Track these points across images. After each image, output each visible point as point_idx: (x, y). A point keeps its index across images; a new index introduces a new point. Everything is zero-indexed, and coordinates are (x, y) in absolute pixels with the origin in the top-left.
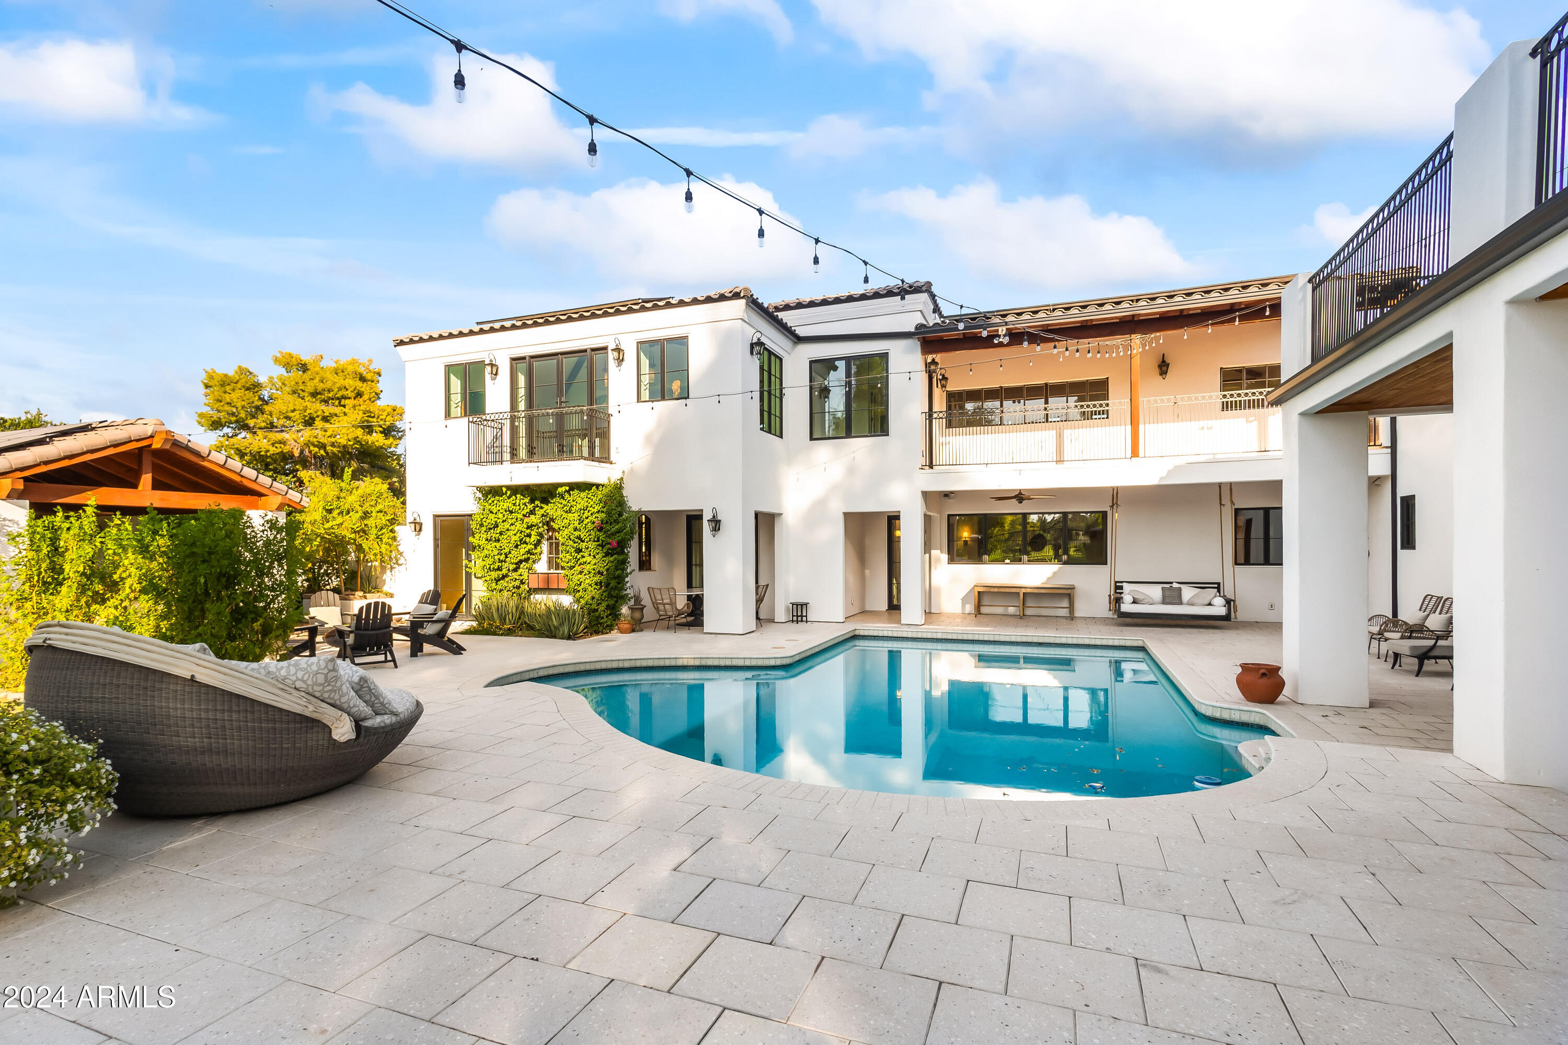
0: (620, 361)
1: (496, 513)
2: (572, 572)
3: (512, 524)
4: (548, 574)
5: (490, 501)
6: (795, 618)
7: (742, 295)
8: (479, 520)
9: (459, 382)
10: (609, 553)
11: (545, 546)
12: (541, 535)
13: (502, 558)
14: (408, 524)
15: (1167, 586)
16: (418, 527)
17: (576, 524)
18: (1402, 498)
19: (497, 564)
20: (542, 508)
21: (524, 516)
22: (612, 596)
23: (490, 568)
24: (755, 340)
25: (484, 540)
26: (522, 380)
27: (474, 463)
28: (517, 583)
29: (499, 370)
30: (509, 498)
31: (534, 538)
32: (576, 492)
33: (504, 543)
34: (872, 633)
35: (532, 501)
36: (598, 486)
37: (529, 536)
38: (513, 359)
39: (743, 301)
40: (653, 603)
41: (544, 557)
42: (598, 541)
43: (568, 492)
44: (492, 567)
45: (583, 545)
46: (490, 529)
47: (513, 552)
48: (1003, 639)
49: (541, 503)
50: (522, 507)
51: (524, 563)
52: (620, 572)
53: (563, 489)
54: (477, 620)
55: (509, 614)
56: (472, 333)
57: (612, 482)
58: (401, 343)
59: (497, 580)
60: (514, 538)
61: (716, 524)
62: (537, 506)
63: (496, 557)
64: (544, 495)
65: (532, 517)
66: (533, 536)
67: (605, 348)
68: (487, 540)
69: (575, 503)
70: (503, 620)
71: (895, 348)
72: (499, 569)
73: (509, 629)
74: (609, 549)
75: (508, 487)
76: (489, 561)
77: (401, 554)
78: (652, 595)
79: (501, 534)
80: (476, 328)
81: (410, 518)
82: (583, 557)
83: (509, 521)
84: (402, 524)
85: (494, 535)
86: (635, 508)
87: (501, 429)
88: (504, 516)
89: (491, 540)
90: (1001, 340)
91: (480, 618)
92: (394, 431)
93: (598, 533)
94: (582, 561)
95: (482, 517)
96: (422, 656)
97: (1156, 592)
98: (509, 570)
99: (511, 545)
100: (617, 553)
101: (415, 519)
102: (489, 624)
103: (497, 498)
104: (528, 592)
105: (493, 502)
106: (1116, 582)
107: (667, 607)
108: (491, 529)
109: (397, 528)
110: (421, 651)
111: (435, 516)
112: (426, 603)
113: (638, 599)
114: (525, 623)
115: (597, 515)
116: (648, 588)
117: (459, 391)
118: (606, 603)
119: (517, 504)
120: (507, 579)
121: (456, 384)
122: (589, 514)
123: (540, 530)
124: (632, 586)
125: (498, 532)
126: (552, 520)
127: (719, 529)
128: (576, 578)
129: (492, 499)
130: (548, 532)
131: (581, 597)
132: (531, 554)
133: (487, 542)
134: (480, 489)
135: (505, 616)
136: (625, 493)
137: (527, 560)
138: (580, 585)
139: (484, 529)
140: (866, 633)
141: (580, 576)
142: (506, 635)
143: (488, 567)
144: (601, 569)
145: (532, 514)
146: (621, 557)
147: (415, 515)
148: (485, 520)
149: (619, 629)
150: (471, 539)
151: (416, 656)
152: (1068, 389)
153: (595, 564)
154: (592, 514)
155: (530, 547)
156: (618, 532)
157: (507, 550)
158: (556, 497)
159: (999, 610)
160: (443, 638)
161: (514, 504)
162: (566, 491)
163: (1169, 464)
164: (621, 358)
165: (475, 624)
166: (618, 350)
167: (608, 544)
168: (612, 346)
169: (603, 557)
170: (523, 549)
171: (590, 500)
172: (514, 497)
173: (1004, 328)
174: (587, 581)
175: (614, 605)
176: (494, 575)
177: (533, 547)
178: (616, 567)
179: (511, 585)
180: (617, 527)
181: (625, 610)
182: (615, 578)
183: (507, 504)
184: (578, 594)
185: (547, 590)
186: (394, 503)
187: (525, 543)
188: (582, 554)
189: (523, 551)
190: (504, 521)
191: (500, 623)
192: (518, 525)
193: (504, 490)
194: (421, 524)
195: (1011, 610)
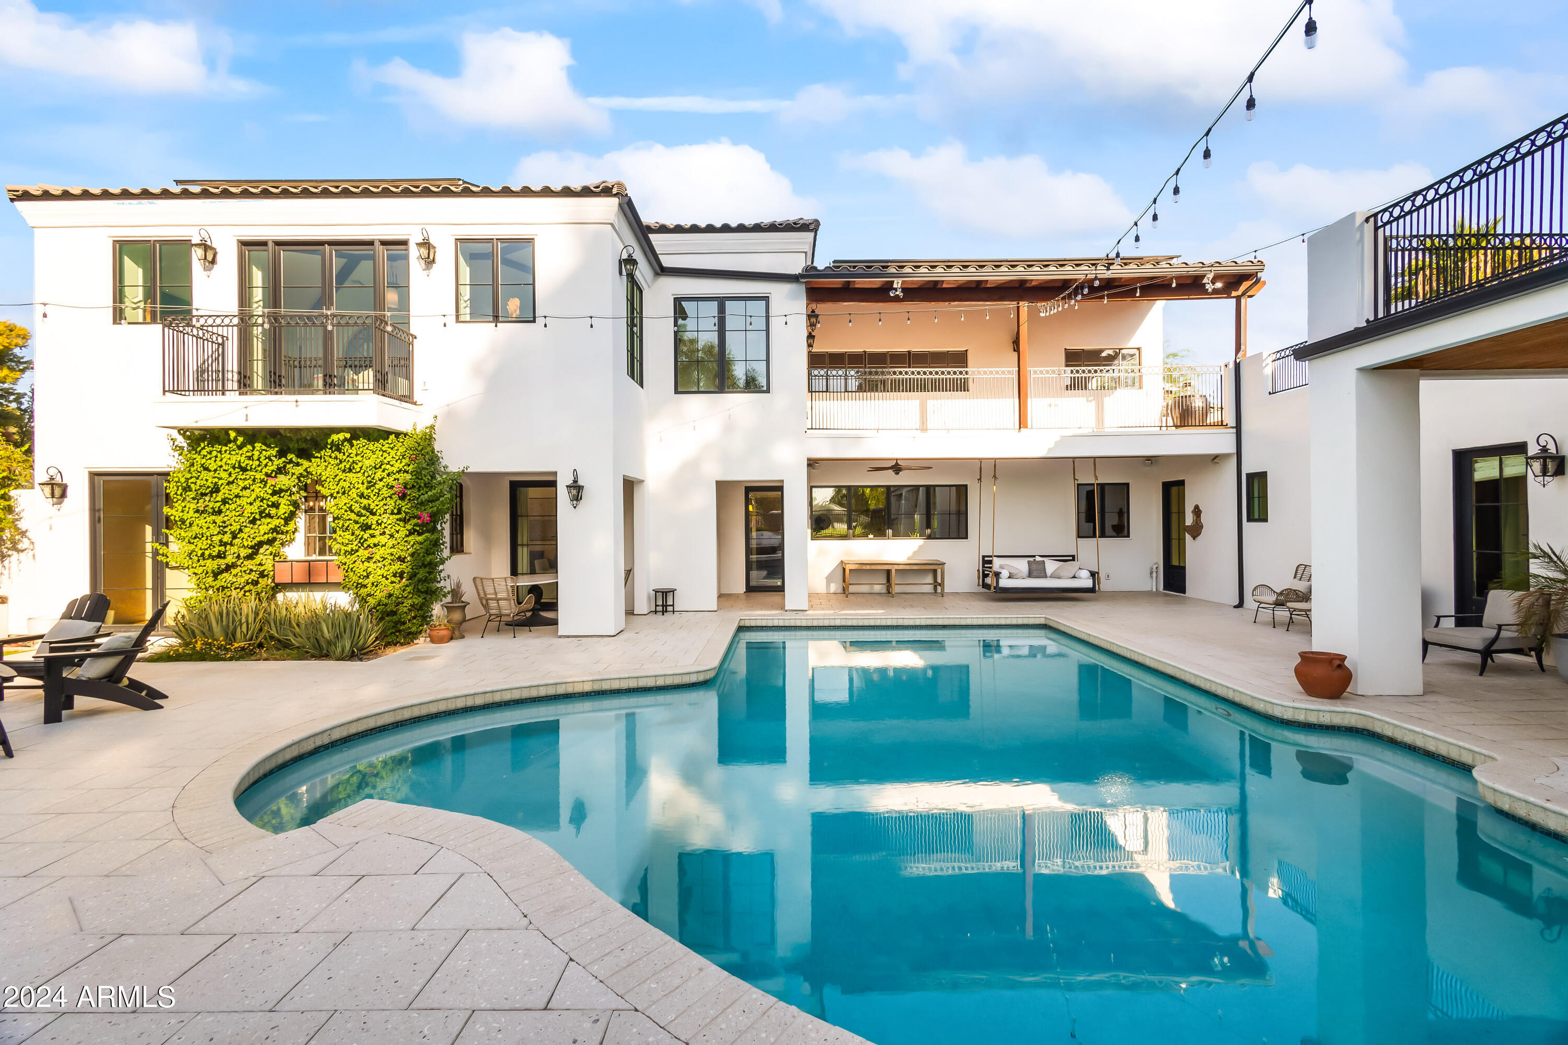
0: (429, 262)
1: (215, 470)
2: (354, 557)
3: (245, 488)
4: (309, 562)
5: (204, 452)
6: (660, 609)
7: (615, 191)
8: (183, 480)
9: (140, 271)
10: (415, 530)
11: (301, 521)
12: (295, 504)
13: (227, 538)
14: (37, 486)
15: (1031, 559)
16: (58, 491)
17: (363, 488)
18: (1248, 475)
19: (217, 549)
20: (298, 464)
21: (267, 475)
22: (419, 591)
23: (203, 554)
24: (625, 256)
25: (191, 512)
26: (258, 277)
27: (173, 392)
28: (254, 576)
29: (218, 257)
30: (240, 448)
31: (284, 509)
32: (363, 441)
33: (230, 514)
34: (759, 623)
35: (282, 454)
36: (398, 434)
37: (276, 505)
38: (244, 244)
39: (615, 201)
40: (481, 599)
41: (300, 537)
42: (399, 513)
43: (349, 441)
44: (207, 553)
45: (372, 520)
46: (203, 495)
47: (247, 530)
48: (906, 623)
49: (298, 456)
50: (264, 462)
51: (265, 547)
52: (430, 557)
53: (341, 436)
54: (179, 635)
55: (241, 625)
56: (166, 194)
57: (418, 431)
58: (26, 196)
59: (216, 575)
60: (249, 509)
61: (577, 491)
62: (291, 461)
63: (216, 539)
64: (304, 446)
65: (281, 478)
66: (282, 506)
67: (404, 243)
68: (197, 511)
69: (359, 458)
70: (231, 636)
71: (778, 292)
72: (220, 556)
73: (243, 649)
74: (415, 525)
75: (240, 431)
76: (202, 544)
77: (23, 534)
78: (480, 588)
79: (224, 502)
80: (177, 189)
81: (41, 476)
82: (373, 536)
83: (240, 483)
84: (23, 487)
85: (211, 505)
86: (454, 468)
87: (223, 344)
88: (230, 475)
89: (203, 512)
90: (897, 293)
91: (184, 631)
92: (11, 360)
93: (399, 502)
94: (371, 541)
95: (189, 476)
96: (72, 717)
97: (1022, 566)
98: (238, 557)
99: (242, 520)
100: (428, 531)
101: (52, 478)
102: (206, 643)
103: (218, 447)
104: (273, 588)
105: (210, 453)
106: (984, 557)
107: (502, 603)
108: (206, 495)
109: (13, 493)
110: (70, 705)
111: (94, 475)
112: (78, 617)
113: (456, 593)
114: (272, 637)
115: (397, 476)
116: (474, 579)
117: (141, 283)
118: (410, 602)
119: (255, 457)
120: (234, 571)
121: (134, 274)
122: (385, 474)
123: (294, 498)
124: (449, 577)
125: (219, 499)
126: (319, 482)
127: (581, 499)
128: (360, 568)
129: (208, 449)
130: (306, 501)
131: (369, 595)
132: (278, 533)
133: (197, 515)
134: (182, 431)
135: (235, 629)
136: (437, 446)
137: (270, 542)
138: (367, 577)
139: (192, 494)
140: (753, 624)
141: (366, 564)
142: (238, 659)
143: (200, 553)
144: (403, 554)
145: (281, 473)
146: (434, 537)
147: (53, 472)
148: (193, 480)
149: (430, 636)
150: (166, 510)
151: (58, 719)
152: (929, 360)
153: (393, 547)
154: (388, 475)
155: (276, 522)
156: (432, 501)
157: (235, 527)
158: (325, 447)
159: (865, 589)
160: (119, 680)
161: (249, 458)
162: (345, 440)
163: (1055, 436)
164: (431, 258)
165: (174, 641)
166: (426, 244)
167: (414, 517)
168: (415, 238)
169: (407, 536)
170: (264, 526)
171: (385, 455)
172: (250, 447)
173: (900, 280)
174: (380, 572)
175: (423, 604)
176: (211, 565)
177: (283, 522)
178: (427, 550)
179: (243, 580)
180: (430, 493)
181: (437, 610)
182: (424, 566)
183: (239, 457)
184: (362, 590)
185: (309, 584)
186: (8, 454)
187: (269, 516)
188: (371, 532)
189: (264, 529)
190: (229, 483)
191: (225, 640)
192: (258, 490)
193: (233, 434)
194: (64, 488)
195: (878, 588)
